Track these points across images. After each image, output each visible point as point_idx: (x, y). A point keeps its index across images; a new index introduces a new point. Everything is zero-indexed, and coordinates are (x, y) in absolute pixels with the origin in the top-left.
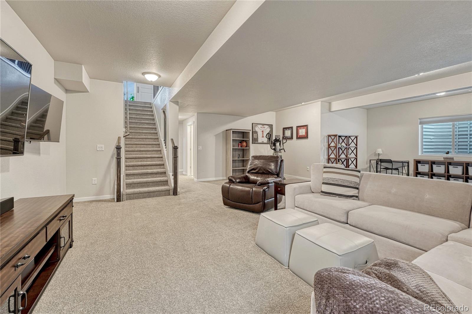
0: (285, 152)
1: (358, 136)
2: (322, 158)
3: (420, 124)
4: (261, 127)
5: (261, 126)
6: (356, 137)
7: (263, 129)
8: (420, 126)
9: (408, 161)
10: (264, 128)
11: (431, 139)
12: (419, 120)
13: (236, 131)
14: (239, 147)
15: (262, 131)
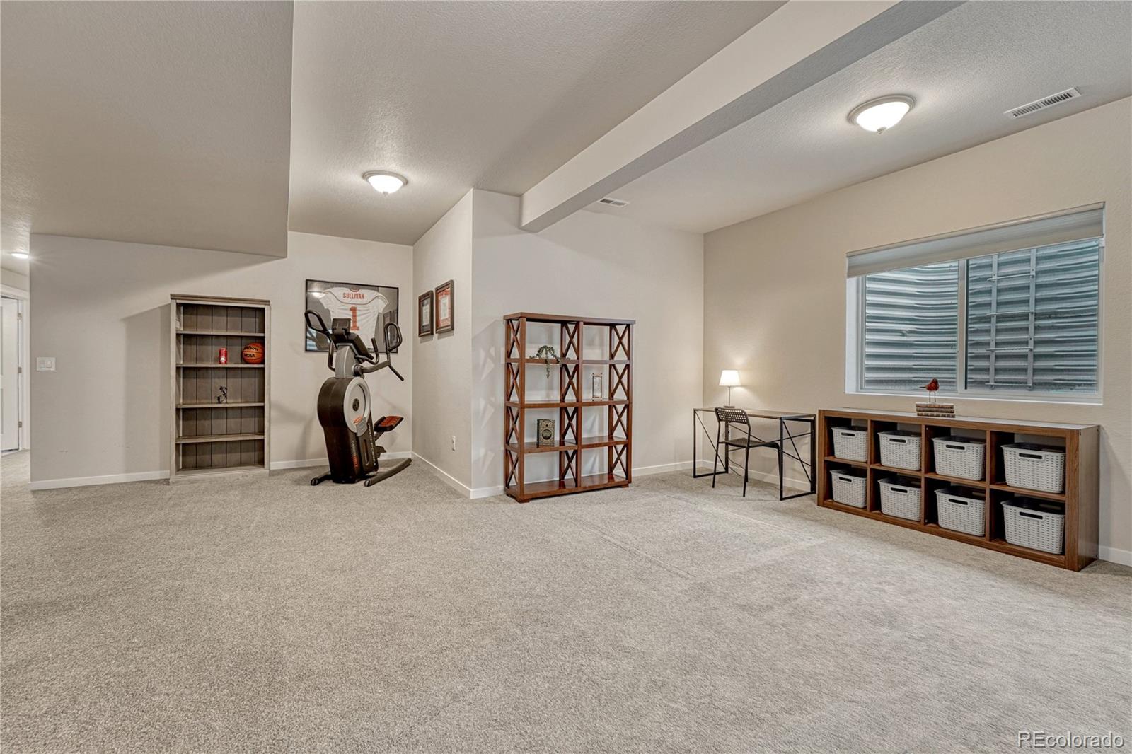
0: (402, 379)
1: (634, 322)
2: (482, 403)
3: (850, 275)
4: (345, 296)
5: (347, 290)
6: (628, 326)
7: (355, 301)
8: (851, 284)
9: (810, 416)
10: (362, 296)
11: (903, 335)
12: (847, 260)
13: (227, 307)
14: (220, 363)
15: (350, 306)
